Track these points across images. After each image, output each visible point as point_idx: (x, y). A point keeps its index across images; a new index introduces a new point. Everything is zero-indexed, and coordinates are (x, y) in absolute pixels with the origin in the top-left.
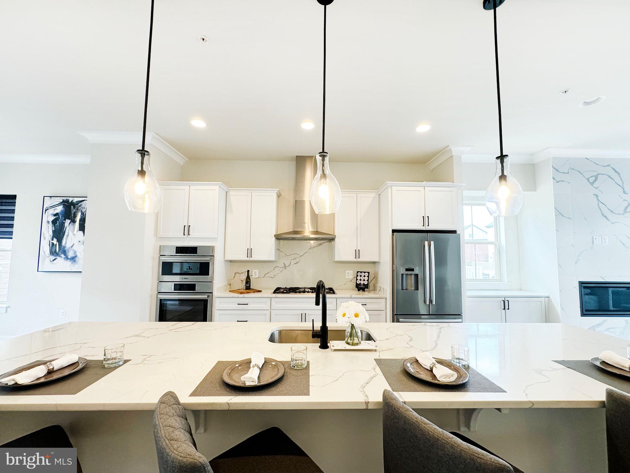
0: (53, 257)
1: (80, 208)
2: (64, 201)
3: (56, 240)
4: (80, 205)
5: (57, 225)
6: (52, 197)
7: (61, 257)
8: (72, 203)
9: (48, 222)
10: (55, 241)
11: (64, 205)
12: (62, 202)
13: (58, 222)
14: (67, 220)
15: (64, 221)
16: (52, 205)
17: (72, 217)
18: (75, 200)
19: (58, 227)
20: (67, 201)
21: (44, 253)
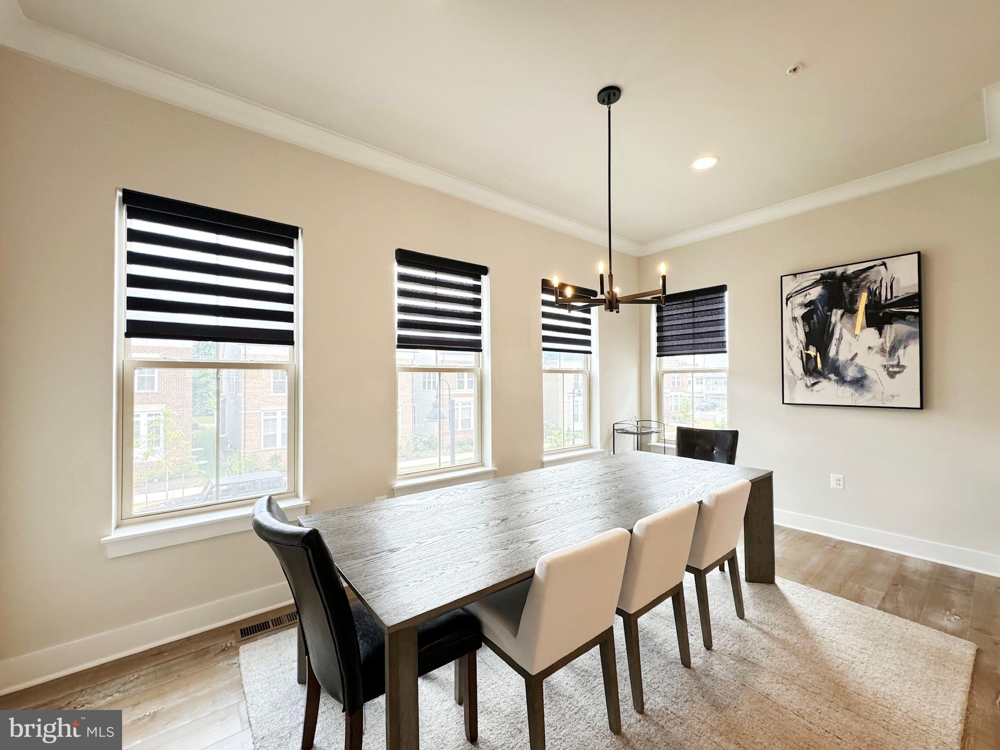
0: (811, 379)
1: (864, 283)
2: (823, 277)
3: (815, 348)
4: (865, 277)
5: (814, 323)
6: (797, 275)
7: (830, 379)
8: (844, 277)
9: (795, 319)
10: (812, 351)
11: (823, 283)
12: (820, 280)
13: (815, 316)
14: (835, 310)
15: (829, 313)
16: (799, 288)
17: (848, 303)
18: (851, 270)
19: (816, 325)
20: (832, 275)
21: (793, 373)
